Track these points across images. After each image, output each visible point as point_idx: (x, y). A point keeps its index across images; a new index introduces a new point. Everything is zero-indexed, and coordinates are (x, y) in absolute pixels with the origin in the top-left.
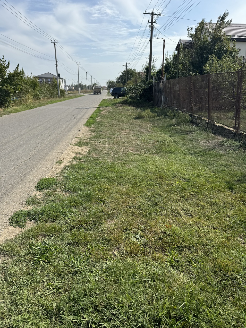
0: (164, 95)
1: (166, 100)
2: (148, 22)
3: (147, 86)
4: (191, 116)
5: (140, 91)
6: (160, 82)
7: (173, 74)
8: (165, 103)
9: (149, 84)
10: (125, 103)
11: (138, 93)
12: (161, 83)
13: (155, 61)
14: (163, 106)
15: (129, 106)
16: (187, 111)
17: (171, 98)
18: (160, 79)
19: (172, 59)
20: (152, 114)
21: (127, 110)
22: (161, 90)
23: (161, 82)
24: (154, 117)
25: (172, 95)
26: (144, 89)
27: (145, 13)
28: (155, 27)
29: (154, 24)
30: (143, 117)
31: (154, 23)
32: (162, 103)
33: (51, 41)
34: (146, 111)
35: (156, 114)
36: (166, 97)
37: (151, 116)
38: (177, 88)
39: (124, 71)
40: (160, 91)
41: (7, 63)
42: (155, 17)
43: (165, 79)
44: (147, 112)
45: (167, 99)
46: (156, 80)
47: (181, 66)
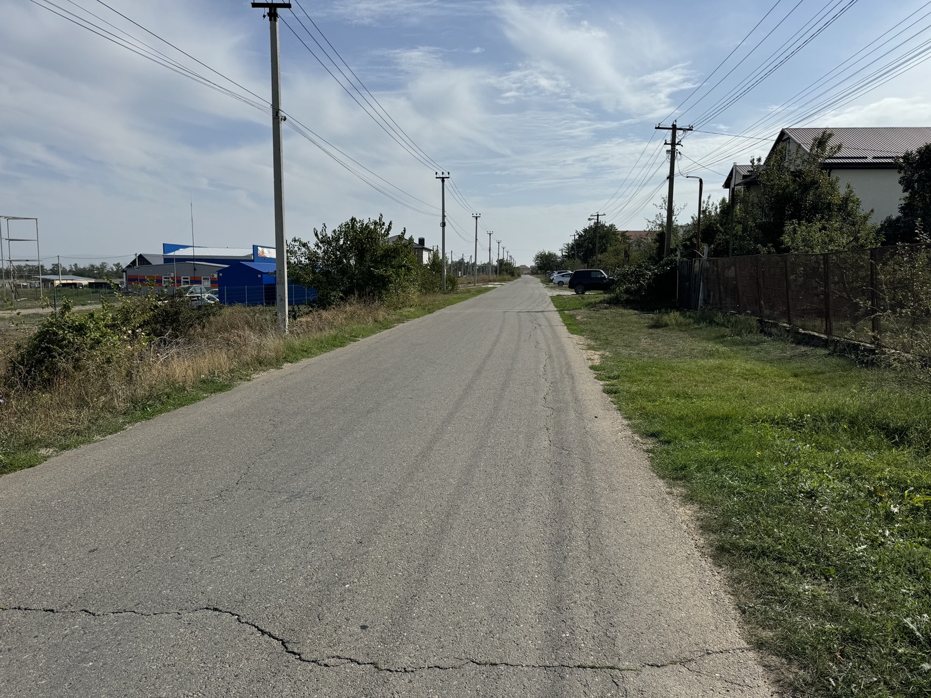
0: (703, 286)
1: (709, 296)
2: (666, 144)
3: (663, 269)
4: (760, 321)
5: (647, 278)
6: (695, 261)
7: (720, 244)
8: (705, 301)
9: (667, 264)
10: (614, 302)
11: (644, 281)
12: (697, 264)
13: (678, 212)
14: (702, 307)
15: (625, 307)
16: (753, 313)
17: (720, 293)
18: (694, 255)
19: (718, 210)
20: (683, 320)
21: (622, 315)
22: (696, 276)
23: (697, 261)
24: (689, 324)
25: (722, 287)
26: (655, 274)
27: (658, 128)
28: (679, 153)
29: (677, 147)
30: (666, 325)
31: (678, 144)
32: (700, 302)
33: (436, 173)
34: (672, 314)
35: (692, 321)
36: (708, 291)
37: (681, 323)
38: (731, 273)
39: (585, 231)
40: (695, 279)
41: (386, 226)
42: (679, 133)
43: (705, 257)
44: (673, 317)
45: (712, 294)
46: (682, 255)
47: (739, 228)
